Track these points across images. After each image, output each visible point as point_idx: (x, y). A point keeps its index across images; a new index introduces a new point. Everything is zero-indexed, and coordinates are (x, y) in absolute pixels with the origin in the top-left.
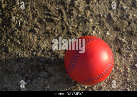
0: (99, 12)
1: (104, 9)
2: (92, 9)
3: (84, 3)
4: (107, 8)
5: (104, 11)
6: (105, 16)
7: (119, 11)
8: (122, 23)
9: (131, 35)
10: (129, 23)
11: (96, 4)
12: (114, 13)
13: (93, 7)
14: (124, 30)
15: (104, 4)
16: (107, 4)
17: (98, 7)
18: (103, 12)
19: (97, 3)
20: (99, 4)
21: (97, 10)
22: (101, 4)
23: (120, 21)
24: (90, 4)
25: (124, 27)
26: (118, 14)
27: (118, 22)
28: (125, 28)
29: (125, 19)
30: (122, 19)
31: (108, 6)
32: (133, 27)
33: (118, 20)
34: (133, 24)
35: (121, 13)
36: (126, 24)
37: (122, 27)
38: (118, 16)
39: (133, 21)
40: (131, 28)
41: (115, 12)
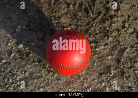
0: (123, 40)
1: (128, 43)
2: (121, 34)
3: (120, 25)
4: (131, 44)
5: (126, 43)
6: (123, 46)
7: (134, 54)
8: (126, 62)
9: (121, 74)
10: (131, 67)
11: (127, 33)
12: (130, 51)
13: (123, 34)
14: (122, 67)
15: (132, 40)
16: (134, 41)
17: (126, 37)
18: (124, 43)
19: (129, 34)
20: (129, 36)
21: (123, 38)
22: (130, 38)
23: (127, 60)
24: (123, 30)
25: (124, 65)
26: (132, 55)
27: (125, 59)
28: (124, 67)
29: (132, 62)
30: (130, 60)
31: (133, 43)
32: (130, 71)
33: (127, 58)
34: (132, 70)
35: (135, 57)
36: (128, 65)
37: (123, 64)
38: (130, 56)
39: (134, 69)
40: (128, 71)
41: (132, 52)
